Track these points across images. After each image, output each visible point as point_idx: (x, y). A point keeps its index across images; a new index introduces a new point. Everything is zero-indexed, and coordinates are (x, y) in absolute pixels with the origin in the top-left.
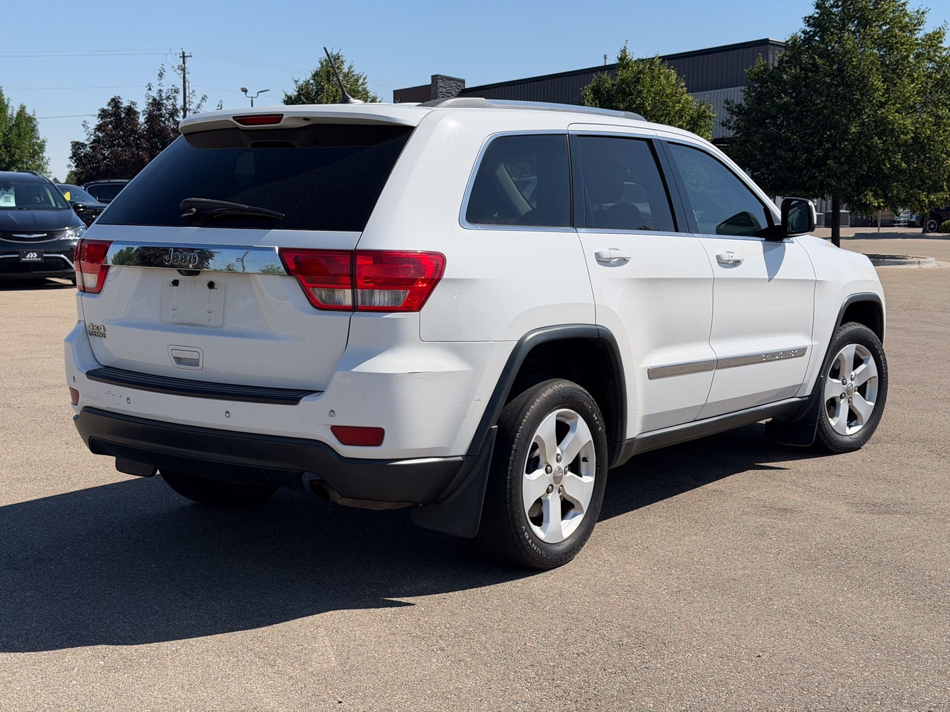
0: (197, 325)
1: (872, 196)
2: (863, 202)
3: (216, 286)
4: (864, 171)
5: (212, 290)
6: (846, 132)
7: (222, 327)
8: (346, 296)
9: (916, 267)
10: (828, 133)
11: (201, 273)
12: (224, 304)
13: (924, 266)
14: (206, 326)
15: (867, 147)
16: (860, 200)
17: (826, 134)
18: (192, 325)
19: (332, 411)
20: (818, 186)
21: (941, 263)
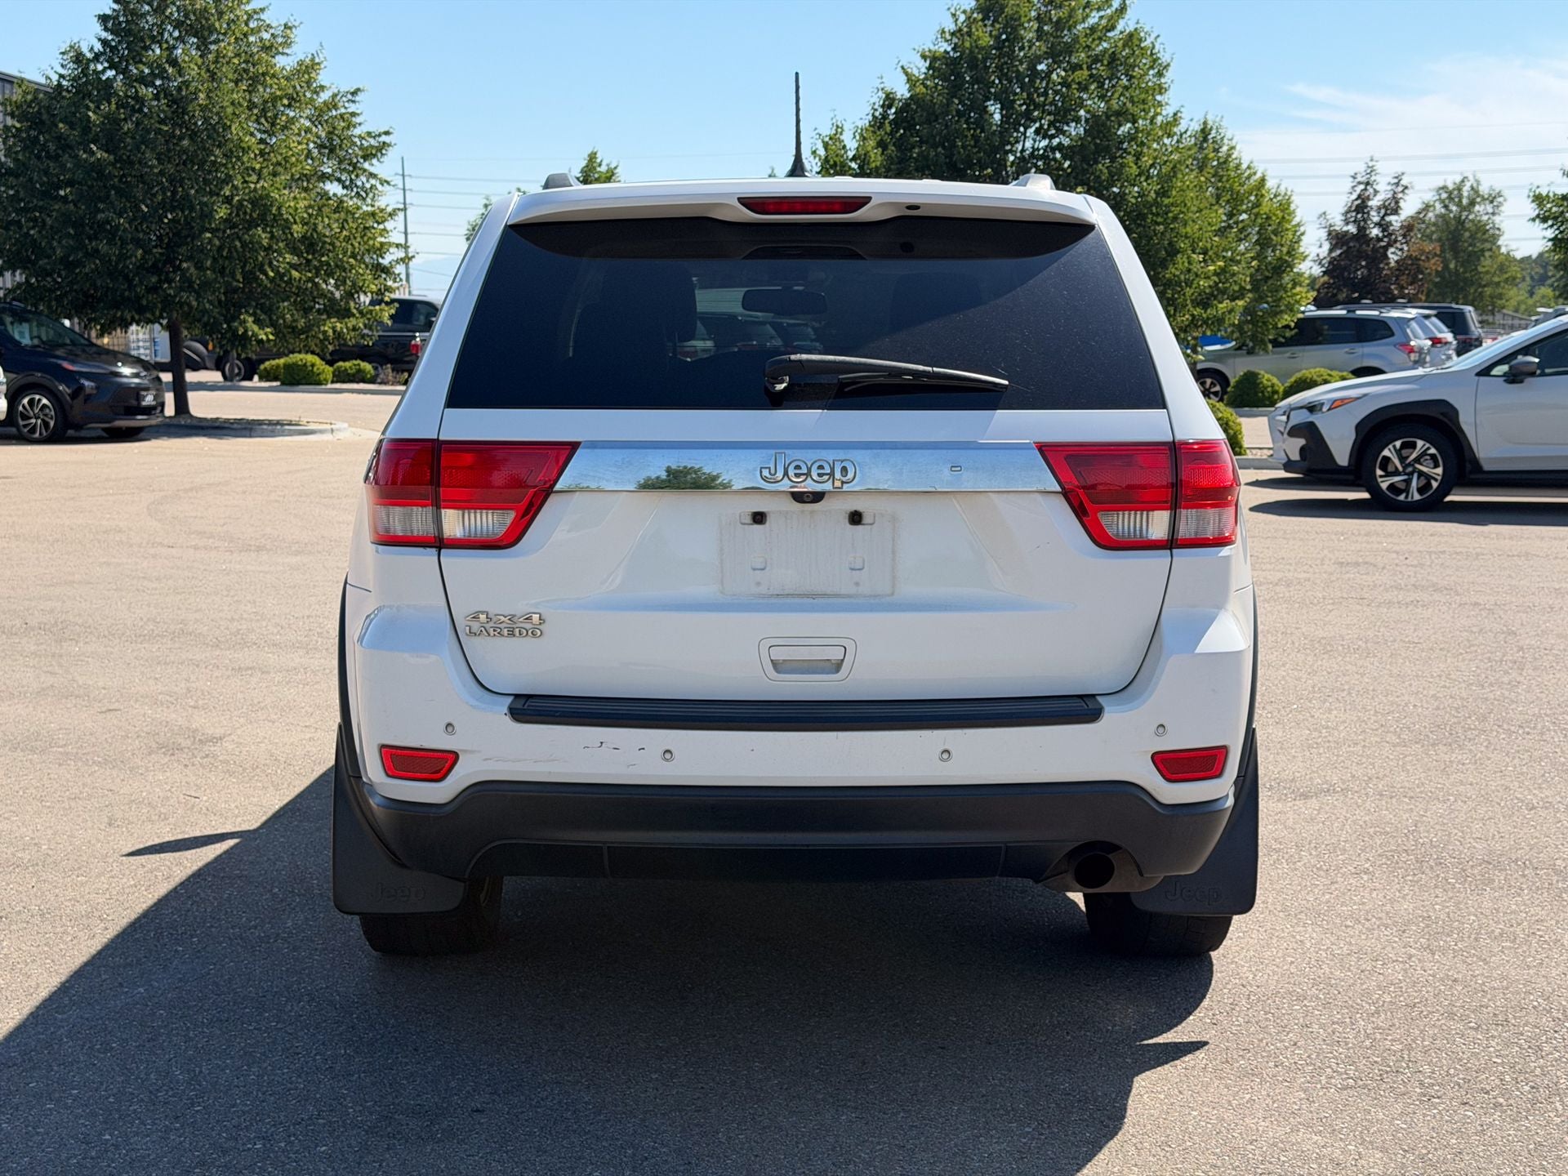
0: (824, 595)
1: (254, 322)
2: (240, 333)
3: (866, 519)
4: (238, 281)
5: (859, 527)
6: (207, 215)
7: (893, 594)
8: (1158, 524)
9: (327, 437)
10: (170, 216)
11: (826, 496)
12: (894, 552)
13: (340, 435)
14: (849, 596)
15: (244, 245)
16: (234, 332)
17: (166, 217)
18: (813, 596)
19: (1162, 726)
20: (159, 305)
21: (359, 431)
